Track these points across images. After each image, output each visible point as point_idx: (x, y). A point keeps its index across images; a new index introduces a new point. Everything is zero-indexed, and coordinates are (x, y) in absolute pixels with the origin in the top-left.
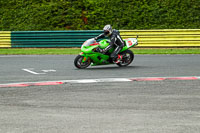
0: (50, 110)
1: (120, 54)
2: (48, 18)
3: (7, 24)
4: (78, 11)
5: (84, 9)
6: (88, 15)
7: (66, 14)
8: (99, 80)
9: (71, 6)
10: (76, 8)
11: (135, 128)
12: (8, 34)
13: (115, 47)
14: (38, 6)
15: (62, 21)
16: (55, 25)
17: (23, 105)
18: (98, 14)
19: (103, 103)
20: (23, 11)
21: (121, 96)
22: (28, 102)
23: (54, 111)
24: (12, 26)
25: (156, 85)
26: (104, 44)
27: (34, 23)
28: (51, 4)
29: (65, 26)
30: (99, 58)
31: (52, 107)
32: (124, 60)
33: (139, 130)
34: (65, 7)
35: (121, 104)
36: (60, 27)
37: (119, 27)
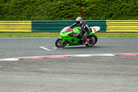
0: (58, 75)
1: (87, 37)
2: (57, 12)
3: (29, 16)
4: (77, 7)
5: (82, 5)
6: (84, 9)
7: (69, 9)
8: (92, 55)
9: (73, 3)
10: (76, 5)
11: (117, 88)
12: (29, 23)
13: (84, 33)
14: (50, 3)
15: (67, 14)
16: (62, 17)
17: (40, 71)
18: (91, 9)
19: (95, 71)
20: (40, 7)
21: (108, 66)
22: (43, 69)
23: (61, 76)
24: (33, 17)
25: (132, 58)
26: (76, 30)
27: (47, 15)
28: (59, 2)
29: (69, 17)
30: (73, 40)
31: (60, 73)
32: (90, 42)
33: (120, 90)
34: (69, 4)
35: (107, 72)
36: (65, 18)
37: (106, 18)
